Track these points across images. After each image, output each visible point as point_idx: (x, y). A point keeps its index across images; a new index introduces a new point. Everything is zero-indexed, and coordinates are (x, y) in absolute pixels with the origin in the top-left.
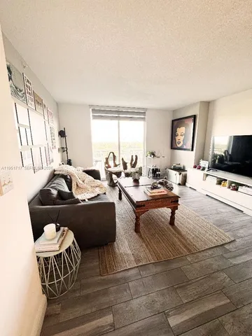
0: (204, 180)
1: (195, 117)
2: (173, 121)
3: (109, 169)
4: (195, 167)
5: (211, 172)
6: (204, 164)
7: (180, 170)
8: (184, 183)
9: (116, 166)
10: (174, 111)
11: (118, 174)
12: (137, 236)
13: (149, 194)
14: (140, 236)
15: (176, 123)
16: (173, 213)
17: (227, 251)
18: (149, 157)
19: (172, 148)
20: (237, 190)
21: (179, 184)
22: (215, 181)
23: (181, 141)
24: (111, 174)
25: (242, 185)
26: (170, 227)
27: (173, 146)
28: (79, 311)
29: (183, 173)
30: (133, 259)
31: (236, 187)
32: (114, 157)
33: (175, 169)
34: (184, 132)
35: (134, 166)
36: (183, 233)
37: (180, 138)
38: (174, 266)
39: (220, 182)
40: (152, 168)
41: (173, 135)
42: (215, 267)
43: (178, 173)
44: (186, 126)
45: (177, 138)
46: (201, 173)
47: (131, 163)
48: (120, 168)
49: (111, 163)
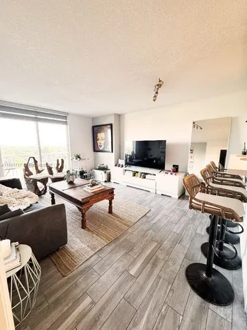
0: (124, 174)
1: (111, 125)
2: (93, 127)
3: (31, 177)
4: (116, 165)
5: (128, 168)
6: (122, 162)
7: (104, 169)
8: (109, 180)
9: (39, 172)
10: (93, 119)
11: (44, 181)
12: (85, 231)
13: (90, 191)
14: (89, 230)
15: (96, 130)
16: (110, 203)
17: (149, 217)
18: (75, 160)
19: (94, 151)
20: (145, 178)
21: (106, 181)
22: (131, 174)
23: (102, 144)
24: (35, 181)
25: (147, 174)
26: (110, 215)
27: (96, 149)
28: (55, 315)
29: (108, 171)
30: (90, 249)
31: (144, 175)
32: (36, 162)
33: (100, 169)
34: (104, 137)
35: (60, 170)
36: (121, 216)
37: (100, 142)
38: (122, 240)
39: (135, 174)
40: (79, 170)
41: (95, 139)
42: (145, 229)
43: (103, 172)
44: (105, 132)
45: (98, 142)
46: (121, 170)
47: (57, 168)
48: (45, 174)
49: (32, 169)
